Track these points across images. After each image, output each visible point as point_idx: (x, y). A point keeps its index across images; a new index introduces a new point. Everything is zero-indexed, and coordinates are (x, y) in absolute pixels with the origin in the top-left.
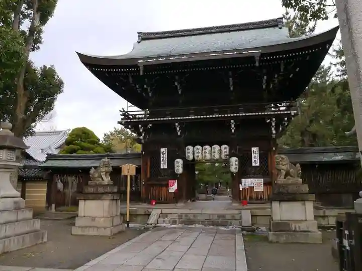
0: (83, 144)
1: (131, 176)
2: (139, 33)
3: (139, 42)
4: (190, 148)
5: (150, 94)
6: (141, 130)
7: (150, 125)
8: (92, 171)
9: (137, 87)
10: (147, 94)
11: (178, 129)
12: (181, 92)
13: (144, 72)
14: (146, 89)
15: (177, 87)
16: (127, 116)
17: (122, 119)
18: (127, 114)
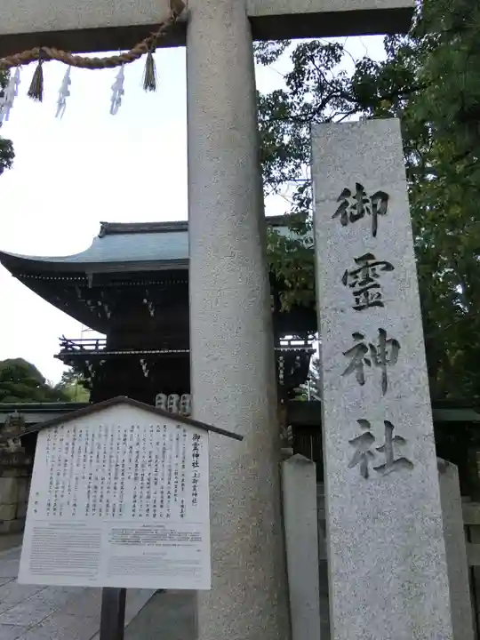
0: (16, 386)
2: (101, 223)
3: (101, 237)
4: (163, 396)
5: (109, 315)
6: (90, 369)
7: (103, 361)
9: (89, 302)
10: (104, 314)
11: (144, 368)
12: (154, 313)
13: (94, 282)
14: (102, 307)
15: (147, 305)
16: (71, 346)
17: (62, 351)
18: (69, 343)
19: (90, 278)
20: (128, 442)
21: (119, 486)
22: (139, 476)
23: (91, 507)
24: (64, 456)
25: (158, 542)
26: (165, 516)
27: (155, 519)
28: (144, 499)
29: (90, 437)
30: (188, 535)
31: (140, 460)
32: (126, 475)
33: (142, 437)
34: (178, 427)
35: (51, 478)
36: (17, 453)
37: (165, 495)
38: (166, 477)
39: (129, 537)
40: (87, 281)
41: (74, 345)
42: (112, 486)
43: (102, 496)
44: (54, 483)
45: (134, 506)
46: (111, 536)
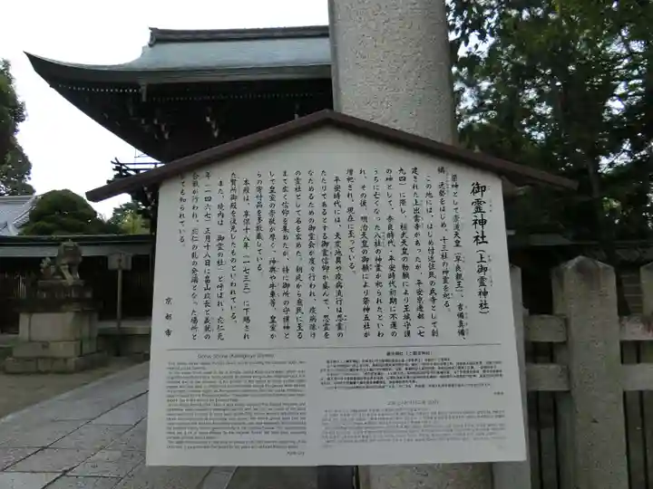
1: (124, 272)
2: (151, 29)
3: (150, 45)
5: (166, 136)
6: (149, 196)
8: (44, 264)
9: (143, 121)
10: (161, 134)
12: (219, 134)
13: (148, 95)
14: (158, 127)
15: (209, 125)
16: (125, 171)
17: (116, 176)
18: (124, 167)
19: (143, 89)
20: (344, 200)
21: (332, 282)
22: (372, 262)
23: (280, 324)
24: (216, 231)
25: (420, 381)
26: (428, 333)
27: (408, 341)
28: (386, 304)
29: (266, 193)
30: (477, 367)
31: (371, 233)
32: (345, 262)
33: (369, 191)
34: (441, 170)
35: (194, 271)
36: (75, 286)
37: (426, 296)
38: (425, 264)
39: (361, 374)
40: (139, 95)
41: (129, 169)
42: (319, 282)
43: (299, 302)
44: (201, 278)
45: (367, 318)
46: (325, 375)
